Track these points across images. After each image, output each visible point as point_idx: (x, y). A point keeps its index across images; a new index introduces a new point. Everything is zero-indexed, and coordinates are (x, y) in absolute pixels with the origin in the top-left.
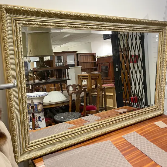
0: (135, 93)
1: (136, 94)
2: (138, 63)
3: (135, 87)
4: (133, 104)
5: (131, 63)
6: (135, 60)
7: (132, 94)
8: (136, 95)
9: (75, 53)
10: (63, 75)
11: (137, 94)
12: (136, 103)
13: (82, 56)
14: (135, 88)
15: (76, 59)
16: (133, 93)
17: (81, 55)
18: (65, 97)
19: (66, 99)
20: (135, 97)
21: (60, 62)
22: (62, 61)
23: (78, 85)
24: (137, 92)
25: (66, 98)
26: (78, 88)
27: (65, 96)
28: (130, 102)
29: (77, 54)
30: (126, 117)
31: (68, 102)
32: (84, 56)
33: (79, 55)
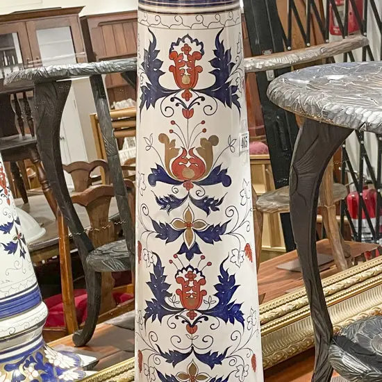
0: (365, 172)
1: (369, 178)
2: (363, 29)
3: (362, 147)
4: (357, 225)
5: (333, 33)
6: (351, 20)
7: (351, 180)
8: (369, 182)
9: (72, 17)
10: (20, 119)
11: (373, 176)
12: (373, 221)
13: (106, 28)
14: (363, 152)
15: (81, 43)
16: (353, 174)
17: (101, 25)
18: (36, 225)
19: (46, 235)
20: (364, 194)
21: (11, 65)
22: (20, 61)
23: (95, 164)
24: (370, 168)
25: (43, 231)
26: (98, 179)
27: (37, 220)
28: (346, 219)
29: (84, 22)
30: (359, 282)
31: (56, 245)
32: (118, 27)
33: (92, 24)
